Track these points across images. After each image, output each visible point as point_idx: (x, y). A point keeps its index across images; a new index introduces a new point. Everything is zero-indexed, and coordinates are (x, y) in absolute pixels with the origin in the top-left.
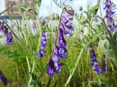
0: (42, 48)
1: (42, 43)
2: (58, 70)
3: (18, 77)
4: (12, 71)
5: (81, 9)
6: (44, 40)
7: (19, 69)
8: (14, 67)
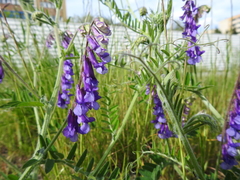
0: (64, 87)
1: (64, 78)
2: (85, 129)
3: (20, 143)
4: (6, 129)
5: (144, 13)
6: (67, 72)
7: (21, 126)
8: (12, 122)
